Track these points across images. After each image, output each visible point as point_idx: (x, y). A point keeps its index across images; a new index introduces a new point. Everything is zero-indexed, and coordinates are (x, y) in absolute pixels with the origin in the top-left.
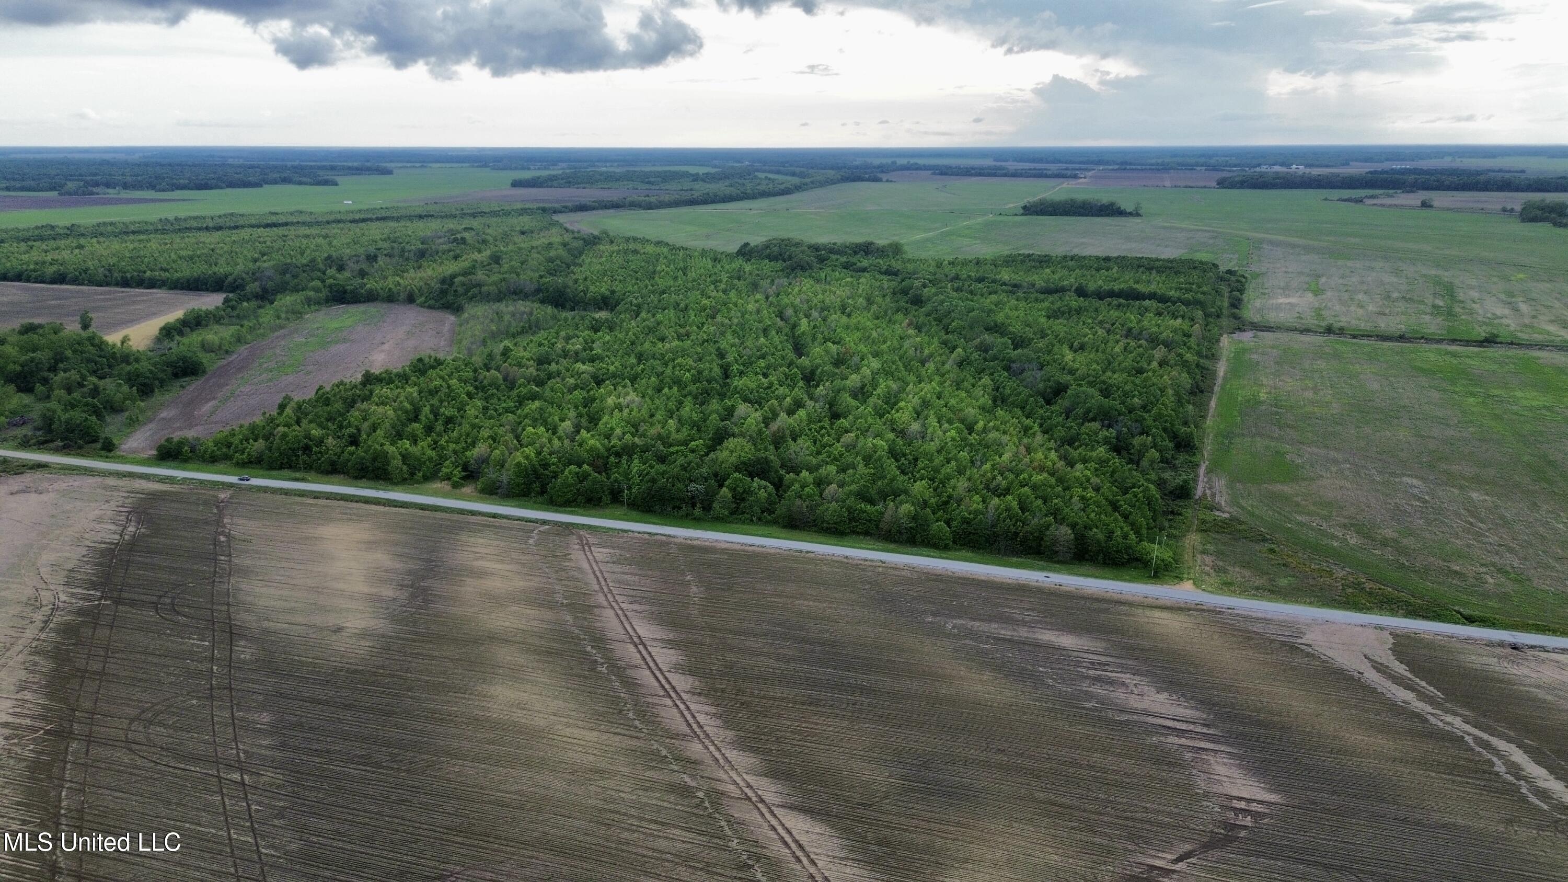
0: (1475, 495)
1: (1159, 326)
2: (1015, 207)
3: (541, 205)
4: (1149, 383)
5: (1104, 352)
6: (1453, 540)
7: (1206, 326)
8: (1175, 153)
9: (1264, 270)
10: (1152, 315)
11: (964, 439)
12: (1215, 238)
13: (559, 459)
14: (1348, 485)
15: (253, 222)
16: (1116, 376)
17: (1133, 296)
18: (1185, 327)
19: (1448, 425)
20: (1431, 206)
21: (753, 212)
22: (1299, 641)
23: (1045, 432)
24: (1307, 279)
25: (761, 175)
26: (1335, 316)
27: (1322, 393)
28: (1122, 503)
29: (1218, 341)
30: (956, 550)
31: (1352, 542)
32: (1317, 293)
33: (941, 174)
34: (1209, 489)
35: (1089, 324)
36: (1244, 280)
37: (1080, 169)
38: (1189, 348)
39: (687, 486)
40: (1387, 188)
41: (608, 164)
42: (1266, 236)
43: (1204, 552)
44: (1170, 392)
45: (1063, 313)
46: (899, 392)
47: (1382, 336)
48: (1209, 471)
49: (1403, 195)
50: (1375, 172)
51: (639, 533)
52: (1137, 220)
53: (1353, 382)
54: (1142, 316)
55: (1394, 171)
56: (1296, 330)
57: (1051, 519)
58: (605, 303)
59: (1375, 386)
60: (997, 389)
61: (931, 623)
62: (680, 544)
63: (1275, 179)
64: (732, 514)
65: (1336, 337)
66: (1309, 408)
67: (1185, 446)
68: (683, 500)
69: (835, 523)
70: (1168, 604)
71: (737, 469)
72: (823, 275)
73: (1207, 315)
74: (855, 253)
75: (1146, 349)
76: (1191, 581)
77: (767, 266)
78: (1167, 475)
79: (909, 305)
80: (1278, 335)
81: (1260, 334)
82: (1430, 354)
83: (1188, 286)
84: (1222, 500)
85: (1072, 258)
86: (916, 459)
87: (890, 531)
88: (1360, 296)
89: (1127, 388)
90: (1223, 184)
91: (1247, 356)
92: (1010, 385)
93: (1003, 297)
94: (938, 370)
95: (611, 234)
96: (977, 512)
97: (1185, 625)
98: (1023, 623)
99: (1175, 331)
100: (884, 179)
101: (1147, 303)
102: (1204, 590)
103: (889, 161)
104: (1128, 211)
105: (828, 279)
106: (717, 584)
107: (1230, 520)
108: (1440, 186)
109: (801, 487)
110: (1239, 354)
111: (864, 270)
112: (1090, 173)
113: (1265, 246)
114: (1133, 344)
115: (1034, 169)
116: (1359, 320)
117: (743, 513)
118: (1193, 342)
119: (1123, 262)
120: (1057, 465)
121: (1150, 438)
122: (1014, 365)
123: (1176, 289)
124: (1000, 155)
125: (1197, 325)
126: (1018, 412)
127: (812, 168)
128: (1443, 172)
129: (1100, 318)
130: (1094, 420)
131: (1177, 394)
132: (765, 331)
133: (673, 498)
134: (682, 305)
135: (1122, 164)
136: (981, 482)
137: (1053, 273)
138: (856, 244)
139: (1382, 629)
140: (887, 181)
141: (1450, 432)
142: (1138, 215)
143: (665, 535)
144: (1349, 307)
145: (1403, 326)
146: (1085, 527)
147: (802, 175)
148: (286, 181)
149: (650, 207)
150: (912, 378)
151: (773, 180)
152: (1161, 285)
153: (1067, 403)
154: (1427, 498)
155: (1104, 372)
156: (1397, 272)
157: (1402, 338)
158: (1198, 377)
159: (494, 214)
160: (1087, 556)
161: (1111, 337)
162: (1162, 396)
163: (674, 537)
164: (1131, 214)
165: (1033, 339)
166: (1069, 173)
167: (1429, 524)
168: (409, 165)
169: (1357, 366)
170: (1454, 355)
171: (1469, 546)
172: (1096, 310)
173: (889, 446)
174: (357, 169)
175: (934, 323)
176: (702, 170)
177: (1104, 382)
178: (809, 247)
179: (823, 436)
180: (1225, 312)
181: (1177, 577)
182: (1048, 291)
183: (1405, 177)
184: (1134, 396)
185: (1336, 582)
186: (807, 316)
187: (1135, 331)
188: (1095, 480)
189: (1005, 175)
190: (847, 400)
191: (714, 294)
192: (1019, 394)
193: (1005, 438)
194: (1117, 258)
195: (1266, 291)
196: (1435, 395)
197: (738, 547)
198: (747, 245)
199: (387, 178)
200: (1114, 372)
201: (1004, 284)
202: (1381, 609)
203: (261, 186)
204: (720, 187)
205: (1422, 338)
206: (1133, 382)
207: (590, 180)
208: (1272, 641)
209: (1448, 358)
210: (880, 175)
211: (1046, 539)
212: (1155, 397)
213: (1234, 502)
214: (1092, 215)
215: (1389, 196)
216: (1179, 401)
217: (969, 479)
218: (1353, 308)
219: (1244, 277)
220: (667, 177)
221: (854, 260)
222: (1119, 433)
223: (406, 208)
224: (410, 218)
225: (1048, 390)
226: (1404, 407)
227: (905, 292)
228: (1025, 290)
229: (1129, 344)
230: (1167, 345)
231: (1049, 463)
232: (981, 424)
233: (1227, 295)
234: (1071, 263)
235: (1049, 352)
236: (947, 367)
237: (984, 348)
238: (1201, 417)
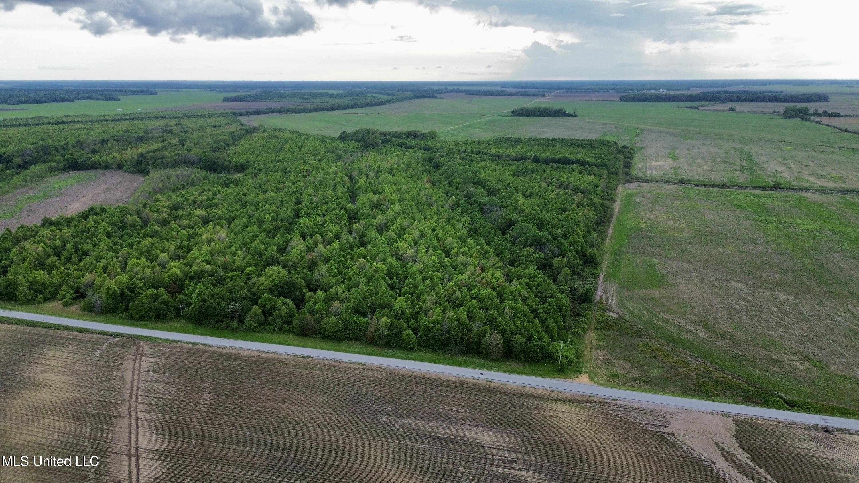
0: (780, 295)
1: (579, 180)
2: (508, 112)
3: (234, 111)
4: (570, 219)
5: (543, 198)
6: (770, 332)
7: (609, 179)
8: (598, 83)
9: (644, 146)
10: (576, 173)
11: (440, 262)
12: (617, 128)
13: (145, 283)
14: (697, 289)
15: (51, 121)
16: (548, 214)
17: (566, 161)
18: (595, 181)
19: (757, 244)
20: (734, 110)
21: (359, 114)
22: (666, 430)
23: (498, 255)
24: (669, 151)
25: (369, 95)
26: (685, 173)
27: (678, 222)
28: (541, 311)
29: (616, 189)
30: (420, 351)
31: (702, 335)
32: (674, 159)
33: (471, 94)
34: (605, 294)
35: (537, 179)
36: (632, 152)
37: (547, 92)
38: (597, 194)
39: (229, 305)
40: (711, 101)
41: (285, 89)
42: (646, 127)
43: (599, 347)
44: (582, 224)
45: (523, 173)
46: (408, 227)
47: (713, 185)
48: (605, 280)
49: (720, 105)
50: (704, 93)
51: (186, 343)
52: (575, 118)
53: (697, 215)
54: (570, 174)
55: (715, 92)
56: (662, 181)
57: (488, 327)
58: (242, 168)
59: (710, 217)
60: (472, 224)
61: (385, 423)
62: (213, 352)
63: (651, 96)
64: (260, 325)
65: (686, 186)
66: (671, 233)
67: (590, 262)
68: (224, 316)
69: (333, 332)
70: (569, 396)
71: (270, 291)
72: (384, 150)
73: (609, 173)
74: (408, 137)
75: (570, 195)
76: (587, 375)
77: (353, 145)
78: (577, 284)
79: (431, 168)
80: (652, 185)
81: (641, 184)
82: (741, 196)
83: (600, 155)
84: (613, 303)
85: (534, 140)
86: (406, 277)
87: (373, 338)
88: (699, 161)
89: (555, 222)
90: (622, 99)
91: (634, 198)
92: (481, 221)
93: (489, 163)
94: (438, 210)
95: (266, 127)
96: (436, 322)
97: (580, 417)
98: (456, 420)
99: (589, 183)
100: (438, 97)
101: (574, 166)
102: (596, 383)
103: (443, 88)
104: (570, 113)
105: (387, 152)
106: (226, 390)
107: (618, 319)
108: (739, 100)
109: (313, 304)
110: (629, 197)
111: (411, 147)
112: (552, 94)
113: (645, 132)
114: (562, 192)
115: (522, 92)
116: (699, 175)
117: (270, 324)
118: (599, 190)
119: (563, 142)
120: (500, 281)
121: (565, 259)
122: (485, 207)
123: (593, 157)
124: (505, 85)
125: (603, 180)
126: (482, 240)
127: (400, 91)
128: (740, 92)
129: (545, 176)
130: (531, 245)
131: (587, 225)
132: (335, 186)
133: (218, 315)
134: (288, 169)
135: (569, 89)
136: (445, 296)
137: (522, 149)
138: (409, 132)
139: (727, 416)
140: (440, 98)
141: (759, 249)
142: (576, 116)
143: (204, 345)
144: (693, 167)
145: (724, 179)
146: (512, 333)
147: (393, 95)
148: (89, 98)
149: (299, 112)
150: (420, 216)
151: (374, 97)
152: (584, 155)
153: (514, 234)
154: (749, 298)
155: (541, 211)
156: (719, 147)
157: (724, 186)
158: (602, 212)
159: (204, 116)
160: (513, 355)
161: (550, 188)
162: (576, 228)
163: (210, 346)
164: (571, 115)
165: (501, 190)
166: (540, 94)
167: (753, 320)
168: (169, 90)
169: (699, 204)
170: (756, 196)
171: (782, 337)
172: (544, 171)
173: (388, 268)
174: (136, 91)
175: (444, 180)
176: (335, 92)
177: (540, 219)
178: (380, 134)
179: (347, 260)
180: (621, 171)
181: (577, 371)
182: (517, 160)
183: (720, 95)
184: (559, 228)
185: (692, 372)
186: (367, 176)
187: (565, 184)
188: (524, 293)
189: (505, 95)
190: (372, 233)
191: (312, 162)
192: (485, 227)
193: (469, 260)
194: (559, 139)
195: (645, 158)
196: (747, 223)
197: (256, 354)
198: (344, 132)
199: (152, 97)
200: (548, 211)
201: (492, 155)
202: (725, 396)
203: (73, 101)
204: (345, 101)
205: (736, 185)
206: (559, 218)
207: (270, 98)
208: (645, 431)
209: (753, 198)
210: (436, 95)
211: (483, 343)
212: (572, 228)
213: (621, 305)
214: (550, 116)
215: (712, 105)
216: (589, 231)
217: (437, 294)
218: (695, 168)
219: (633, 150)
220: (314, 96)
221: (405, 141)
222: (546, 254)
223: (150, 113)
224: (150, 118)
225: (503, 225)
226: (729, 231)
227: (430, 160)
228: (504, 159)
229: (560, 192)
230: (583, 192)
231: (494, 280)
232: (455, 250)
233: (622, 160)
234: (532, 143)
235: (510, 198)
236: (444, 209)
237: (469, 196)
238: (602, 240)
